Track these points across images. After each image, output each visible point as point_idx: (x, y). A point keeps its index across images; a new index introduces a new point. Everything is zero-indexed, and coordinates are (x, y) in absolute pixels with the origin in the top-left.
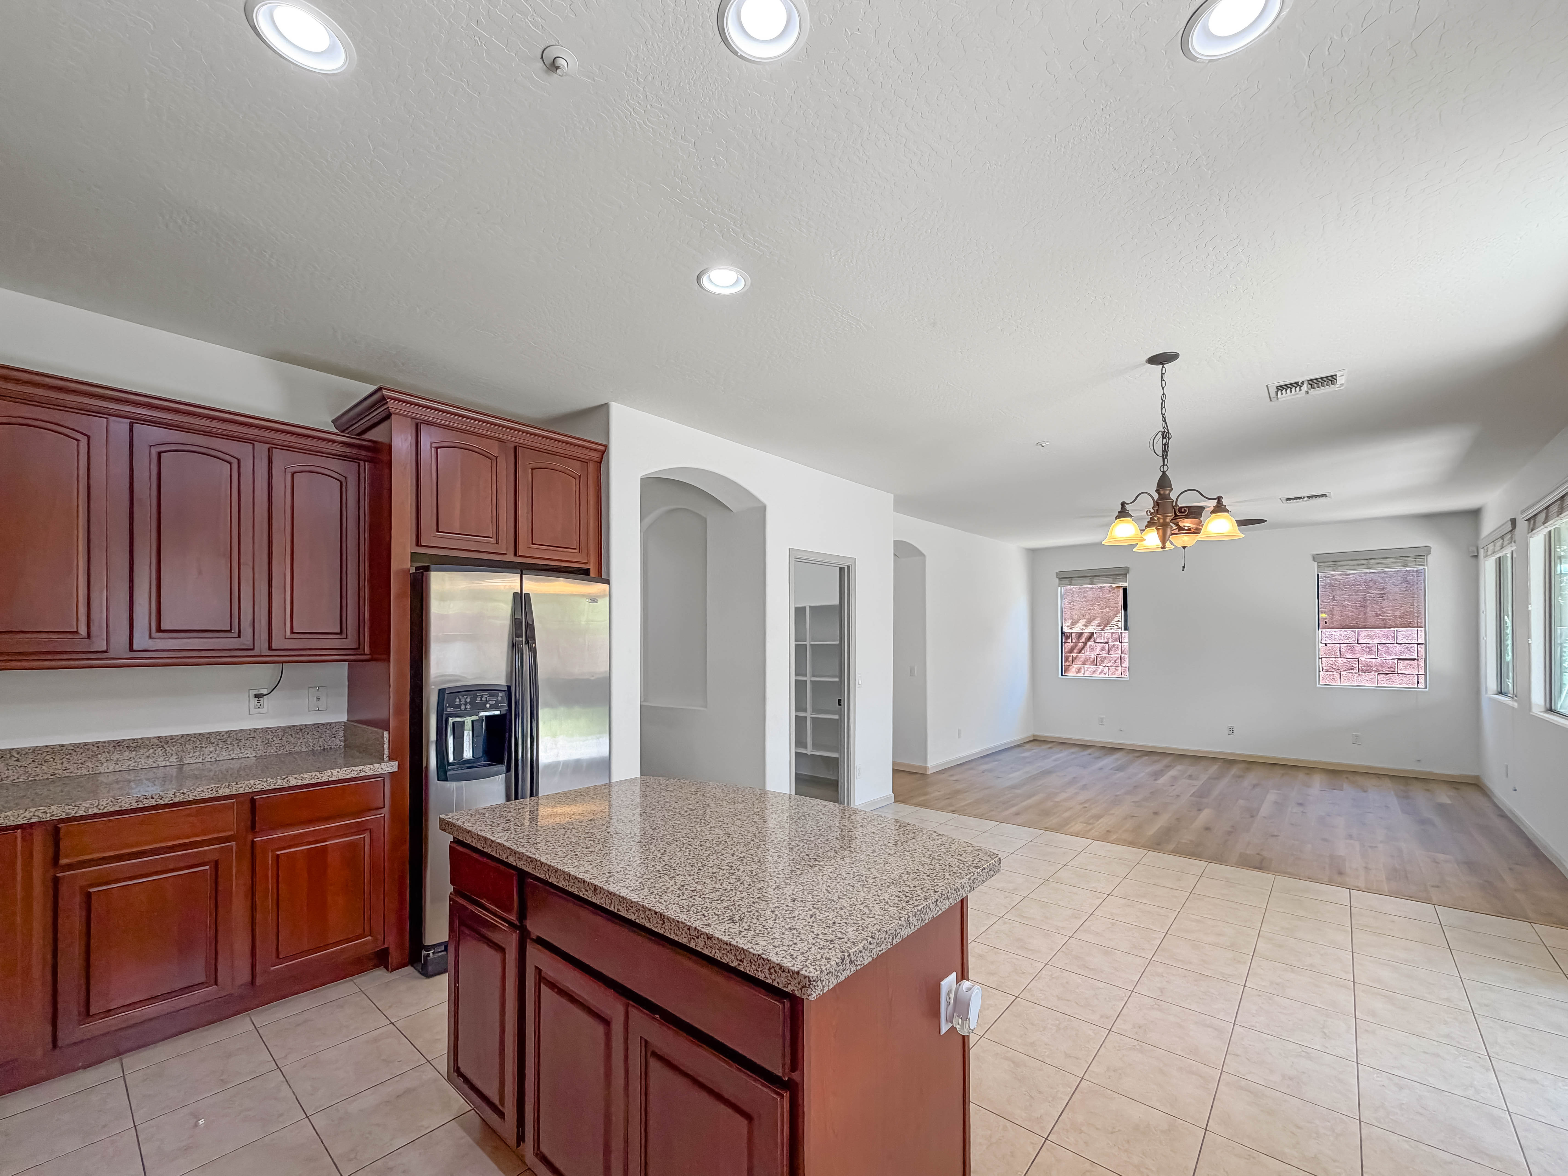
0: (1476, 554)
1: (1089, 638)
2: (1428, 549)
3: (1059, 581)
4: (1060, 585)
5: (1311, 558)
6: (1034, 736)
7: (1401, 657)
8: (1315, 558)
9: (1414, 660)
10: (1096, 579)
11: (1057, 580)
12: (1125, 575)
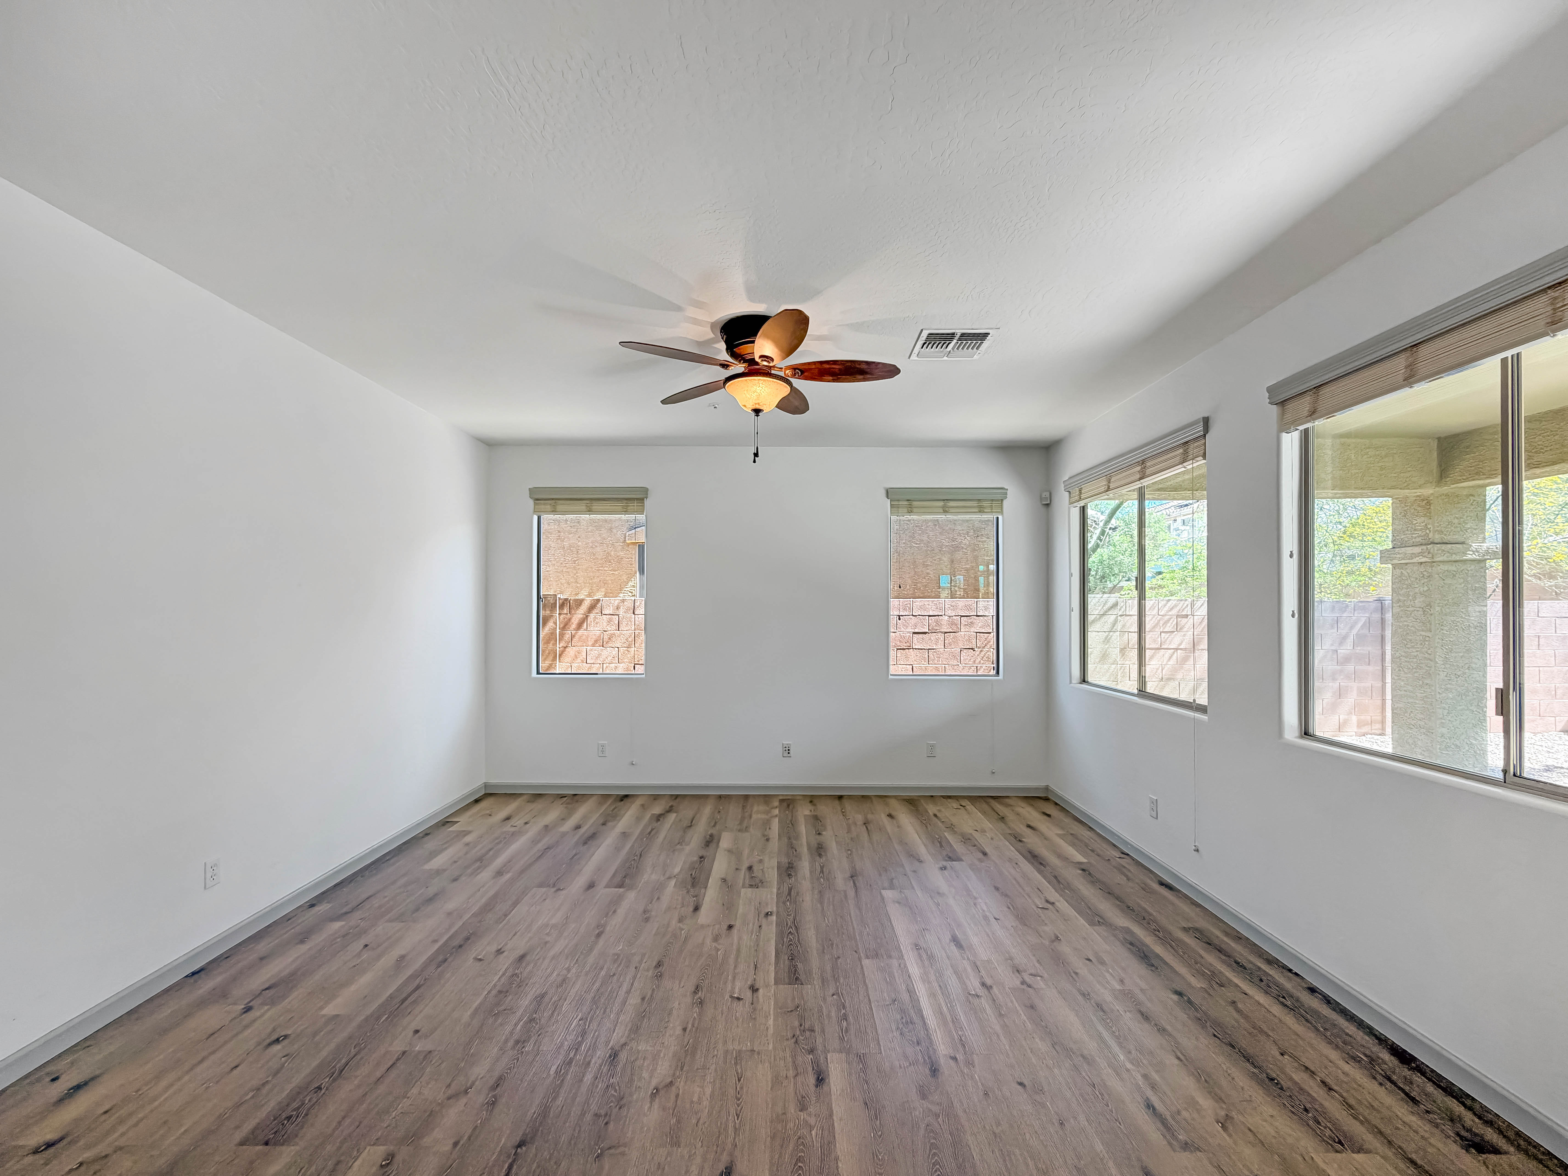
0: (1048, 502)
1: (592, 608)
2: (1003, 492)
3: (535, 504)
4: (535, 512)
5: (884, 493)
6: (486, 785)
7: (916, 631)
8: (888, 493)
9: (925, 633)
10: (596, 506)
11: (531, 502)
12: (641, 500)
